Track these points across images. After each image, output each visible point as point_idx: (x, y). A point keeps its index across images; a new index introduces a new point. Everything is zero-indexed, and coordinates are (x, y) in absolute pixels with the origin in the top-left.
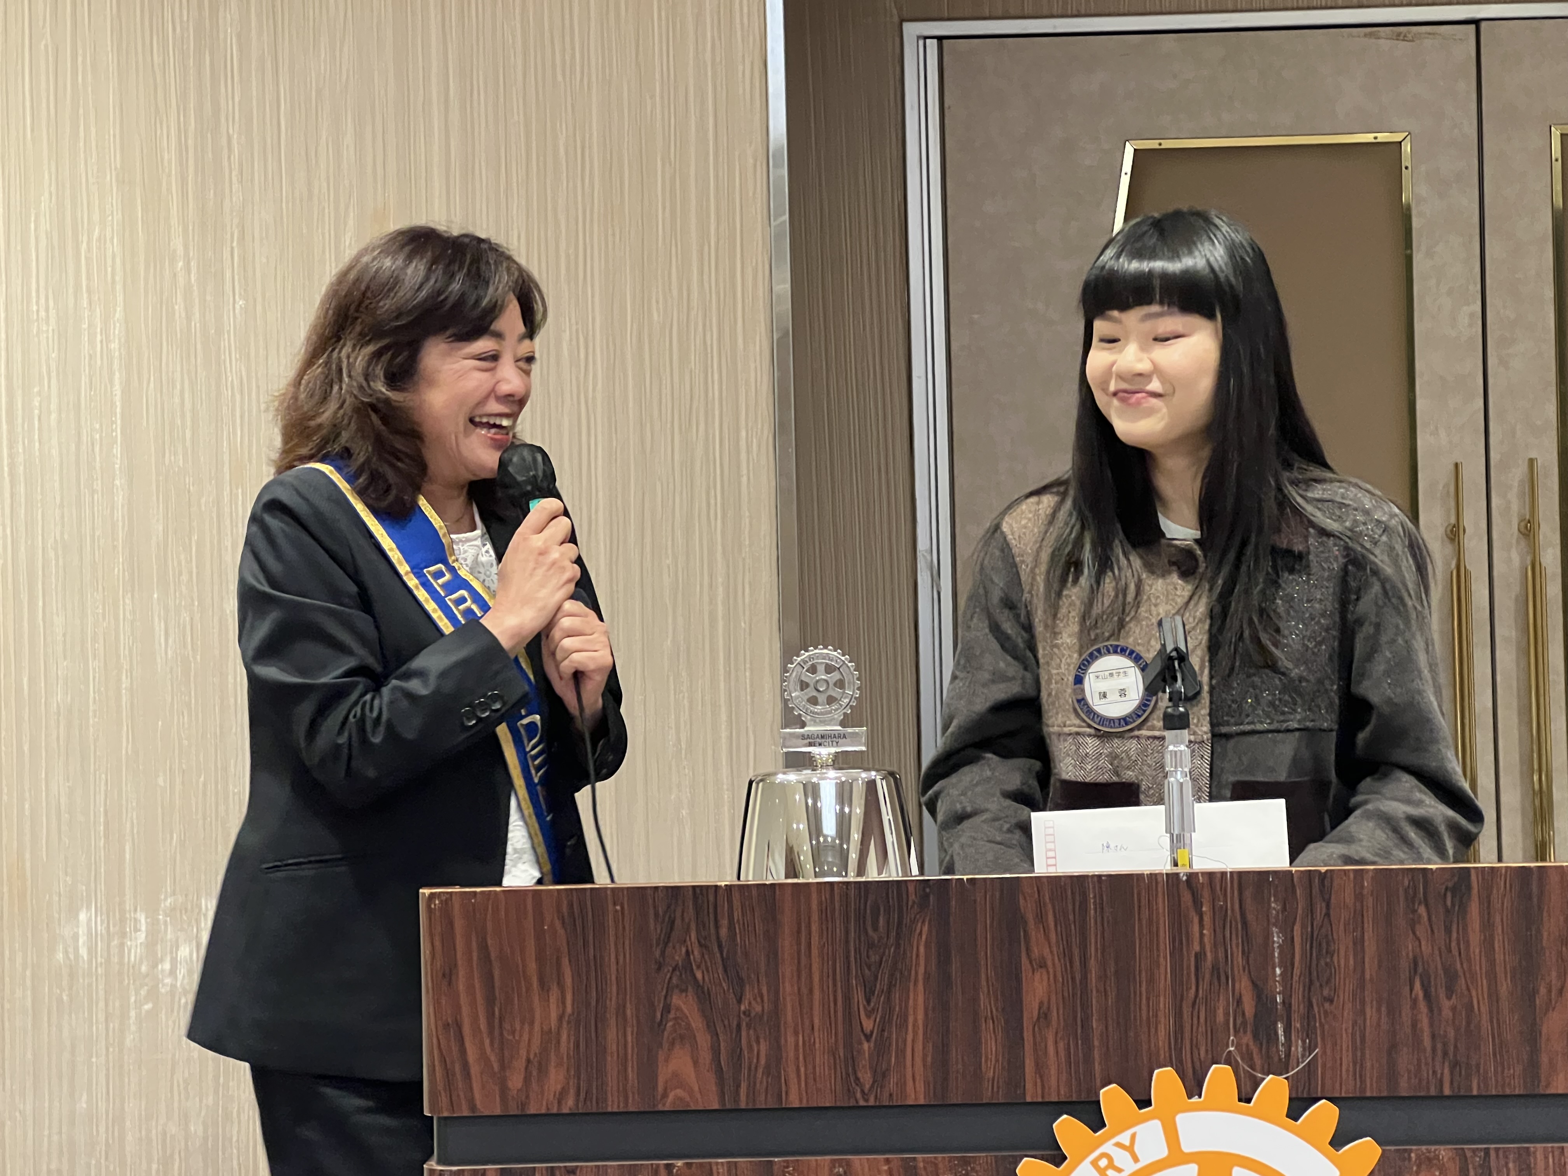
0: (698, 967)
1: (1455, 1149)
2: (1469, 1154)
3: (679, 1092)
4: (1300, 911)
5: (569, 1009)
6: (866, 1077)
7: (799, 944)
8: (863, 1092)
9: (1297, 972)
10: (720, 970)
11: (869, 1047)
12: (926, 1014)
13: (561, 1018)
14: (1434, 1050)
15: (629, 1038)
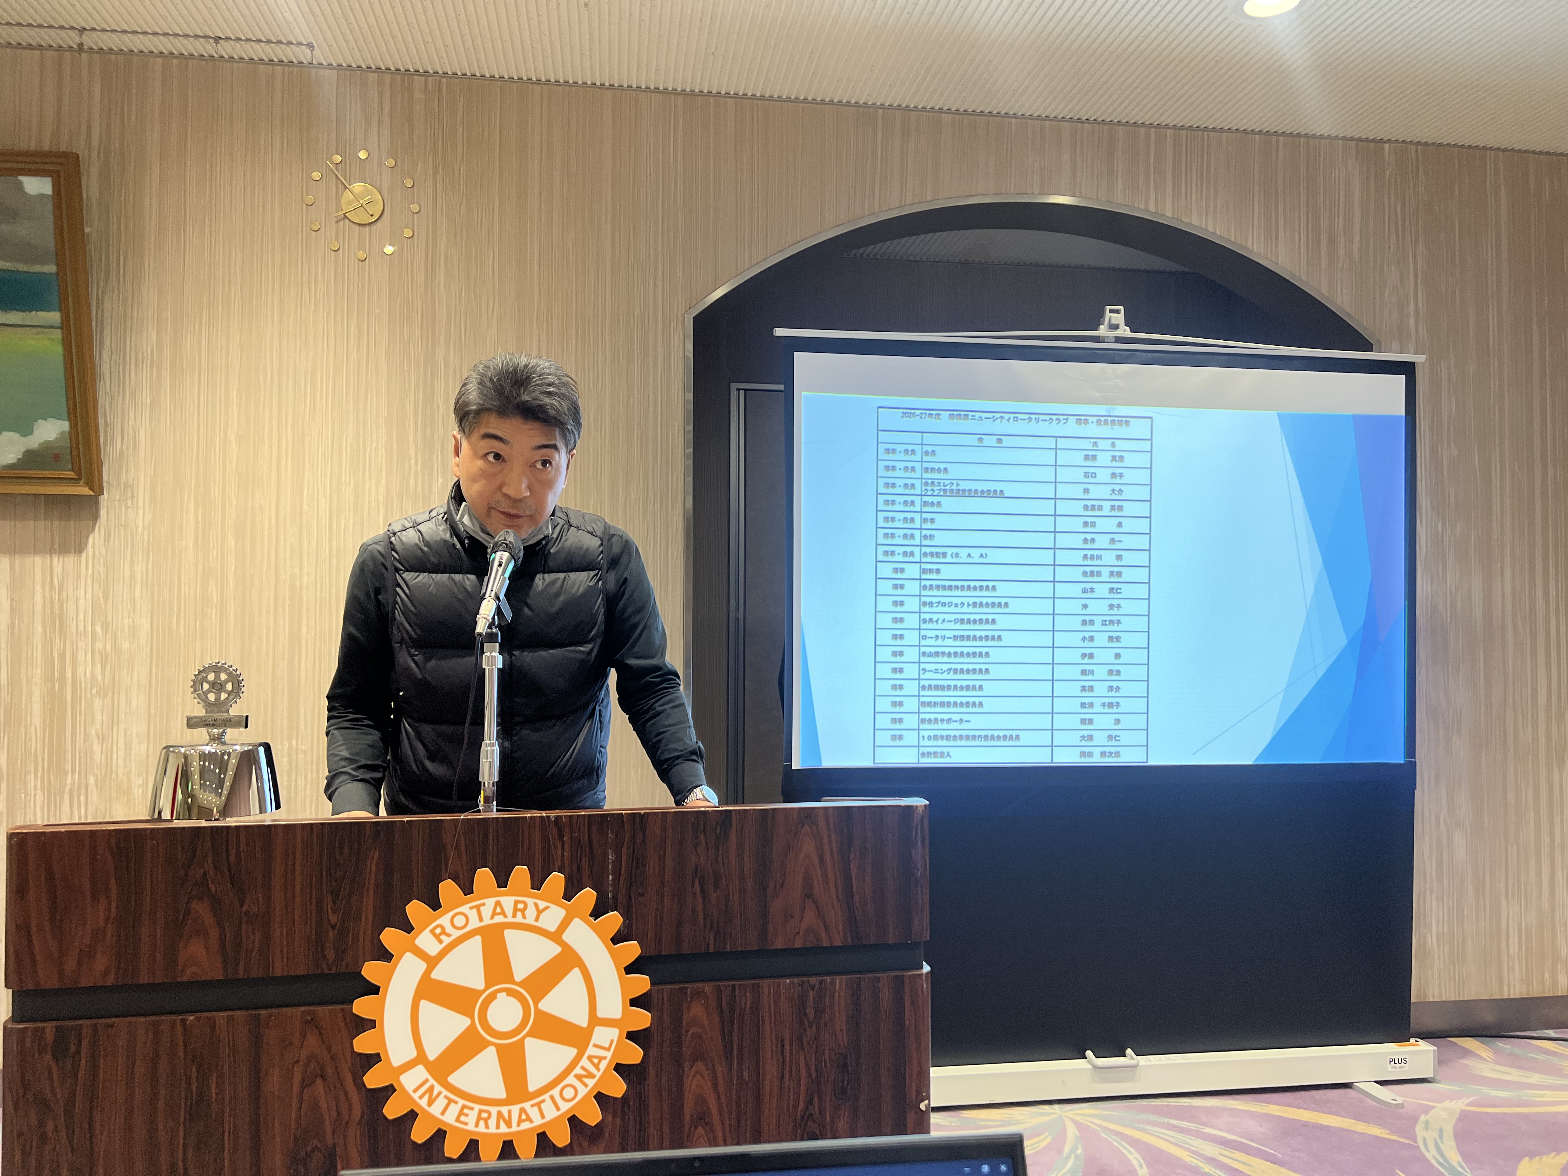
0: (213, 882)
1: (715, 986)
2: (723, 988)
3: (194, 969)
4: (626, 839)
5: (113, 914)
6: (330, 954)
7: (286, 864)
8: (327, 964)
9: (622, 878)
10: (229, 885)
11: (334, 935)
12: (375, 912)
13: (107, 919)
14: (705, 923)
15: (159, 931)
